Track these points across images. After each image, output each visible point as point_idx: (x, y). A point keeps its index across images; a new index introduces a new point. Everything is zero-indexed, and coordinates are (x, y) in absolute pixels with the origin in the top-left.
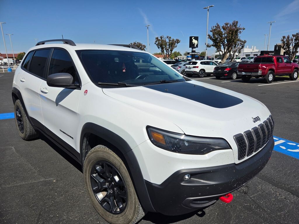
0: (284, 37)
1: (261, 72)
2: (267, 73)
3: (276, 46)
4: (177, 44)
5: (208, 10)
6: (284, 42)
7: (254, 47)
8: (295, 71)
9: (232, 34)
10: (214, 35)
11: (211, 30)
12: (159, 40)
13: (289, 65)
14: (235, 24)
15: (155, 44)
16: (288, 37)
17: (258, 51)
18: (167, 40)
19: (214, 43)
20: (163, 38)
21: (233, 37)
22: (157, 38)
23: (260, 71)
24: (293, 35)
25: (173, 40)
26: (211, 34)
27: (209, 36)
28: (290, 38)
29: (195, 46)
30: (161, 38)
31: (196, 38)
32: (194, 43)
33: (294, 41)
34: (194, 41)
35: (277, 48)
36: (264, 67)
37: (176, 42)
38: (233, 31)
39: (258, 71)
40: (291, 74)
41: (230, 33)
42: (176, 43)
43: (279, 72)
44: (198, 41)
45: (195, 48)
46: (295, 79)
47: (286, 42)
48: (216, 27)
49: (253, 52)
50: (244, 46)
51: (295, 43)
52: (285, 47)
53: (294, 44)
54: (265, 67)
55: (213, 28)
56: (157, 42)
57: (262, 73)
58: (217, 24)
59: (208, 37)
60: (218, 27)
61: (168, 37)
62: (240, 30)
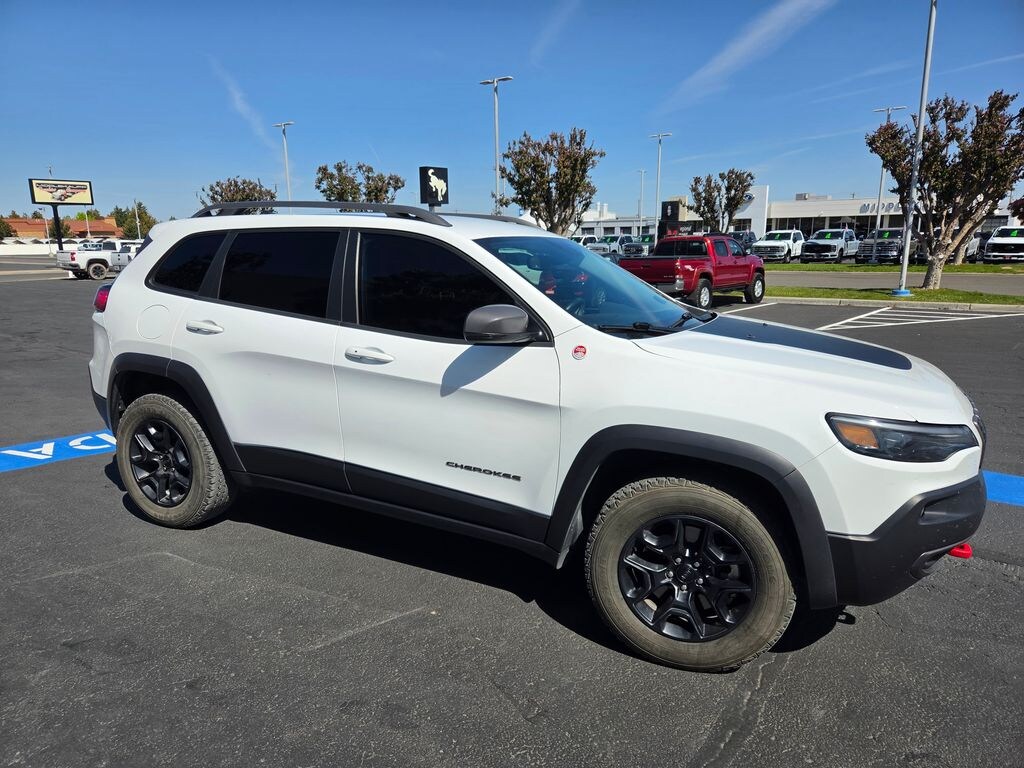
0: (697, 180)
1: (682, 282)
2: (695, 286)
3: (665, 205)
4: (395, 190)
5: (496, 90)
6: (697, 196)
7: (602, 206)
8: (758, 278)
9: (574, 168)
10: (517, 168)
11: (506, 152)
12: (332, 176)
13: (741, 262)
14: (577, 139)
15: (318, 187)
16: (709, 180)
17: (612, 216)
18: (360, 179)
19: (518, 194)
20: (344, 170)
21: (577, 179)
22: (323, 170)
23: (680, 279)
24: (722, 176)
25: (381, 178)
26: (509, 166)
27: (503, 170)
28: (713, 185)
29: (440, 199)
30: (339, 168)
31: (442, 174)
32: (437, 190)
33: (724, 191)
34: (436, 183)
35: (669, 211)
36: (689, 267)
37: (389, 184)
38: (576, 160)
39: (673, 281)
40: (747, 286)
41: (567, 163)
42: (391, 190)
43: (720, 280)
44: (446, 181)
45: (439, 204)
46: (758, 300)
47: (703, 195)
48: (521, 143)
49: (602, 219)
50: (590, 202)
51: (728, 198)
52: (702, 209)
53: (724, 201)
54: (692, 270)
55: (512, 146)
56: (325, 182)
57: (686, 285)
58: (525, 135)
59: (499, 172)
60: (526, 142)
61: (360, 167)
62: (594, 158)
